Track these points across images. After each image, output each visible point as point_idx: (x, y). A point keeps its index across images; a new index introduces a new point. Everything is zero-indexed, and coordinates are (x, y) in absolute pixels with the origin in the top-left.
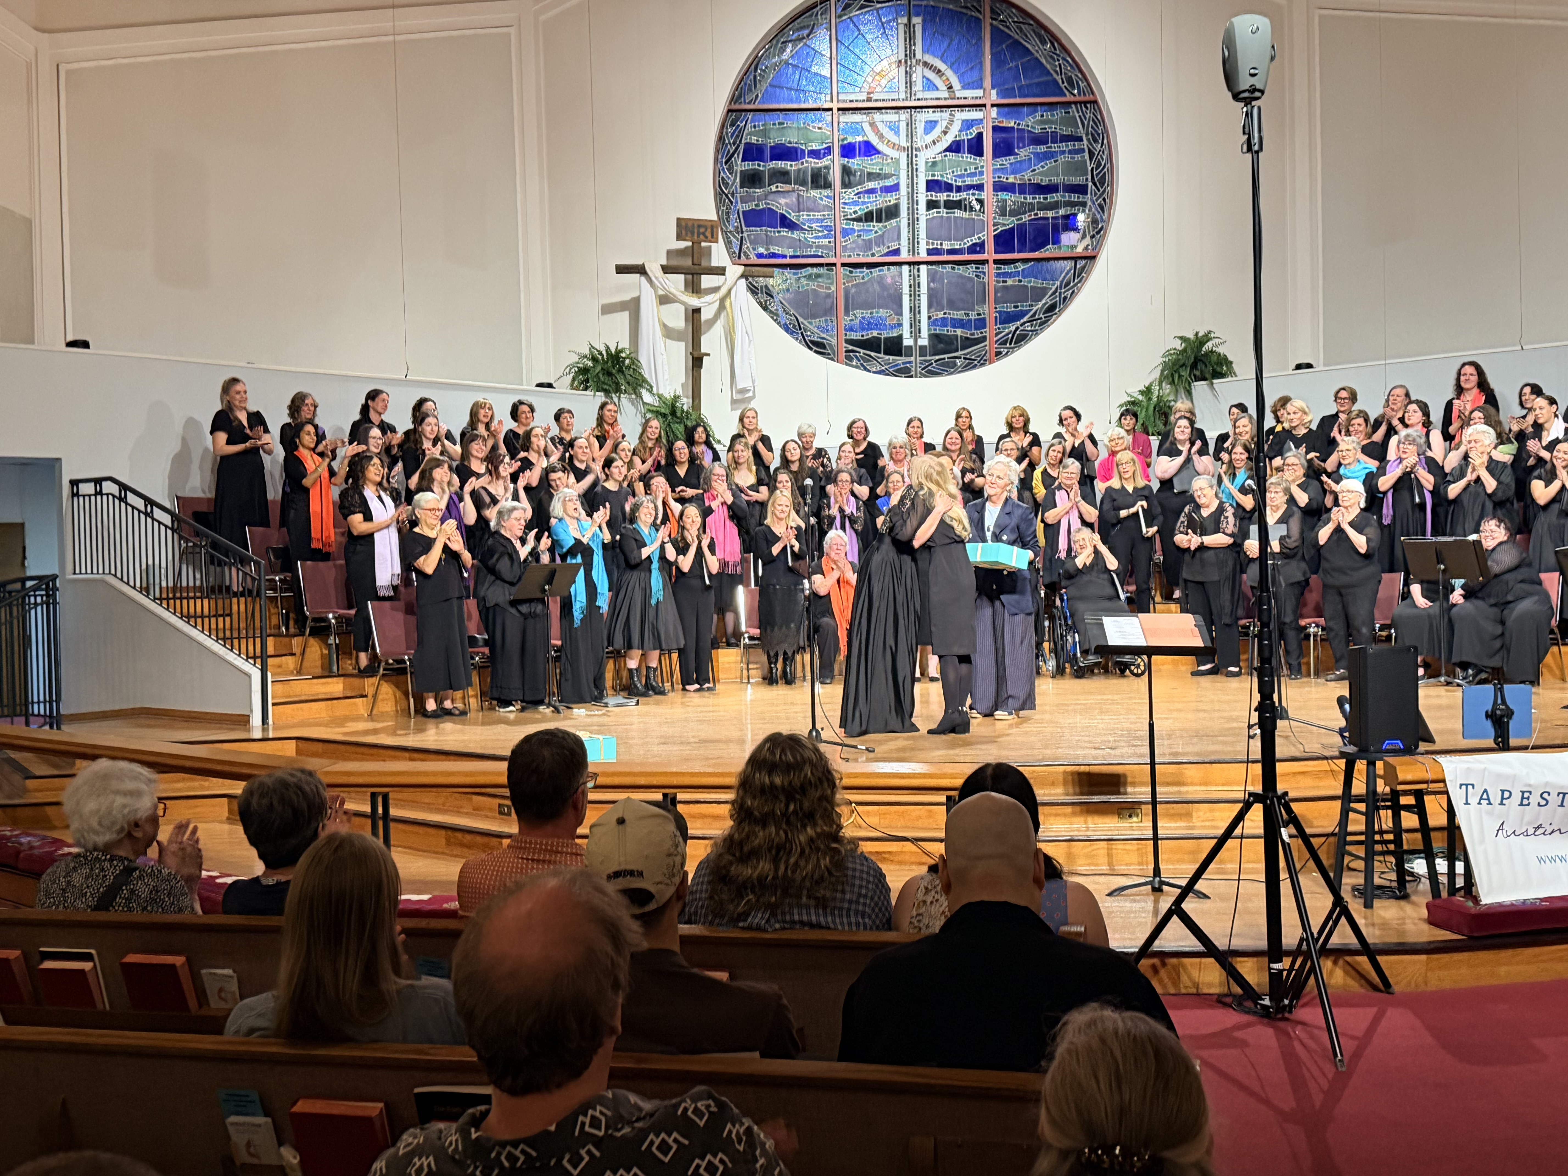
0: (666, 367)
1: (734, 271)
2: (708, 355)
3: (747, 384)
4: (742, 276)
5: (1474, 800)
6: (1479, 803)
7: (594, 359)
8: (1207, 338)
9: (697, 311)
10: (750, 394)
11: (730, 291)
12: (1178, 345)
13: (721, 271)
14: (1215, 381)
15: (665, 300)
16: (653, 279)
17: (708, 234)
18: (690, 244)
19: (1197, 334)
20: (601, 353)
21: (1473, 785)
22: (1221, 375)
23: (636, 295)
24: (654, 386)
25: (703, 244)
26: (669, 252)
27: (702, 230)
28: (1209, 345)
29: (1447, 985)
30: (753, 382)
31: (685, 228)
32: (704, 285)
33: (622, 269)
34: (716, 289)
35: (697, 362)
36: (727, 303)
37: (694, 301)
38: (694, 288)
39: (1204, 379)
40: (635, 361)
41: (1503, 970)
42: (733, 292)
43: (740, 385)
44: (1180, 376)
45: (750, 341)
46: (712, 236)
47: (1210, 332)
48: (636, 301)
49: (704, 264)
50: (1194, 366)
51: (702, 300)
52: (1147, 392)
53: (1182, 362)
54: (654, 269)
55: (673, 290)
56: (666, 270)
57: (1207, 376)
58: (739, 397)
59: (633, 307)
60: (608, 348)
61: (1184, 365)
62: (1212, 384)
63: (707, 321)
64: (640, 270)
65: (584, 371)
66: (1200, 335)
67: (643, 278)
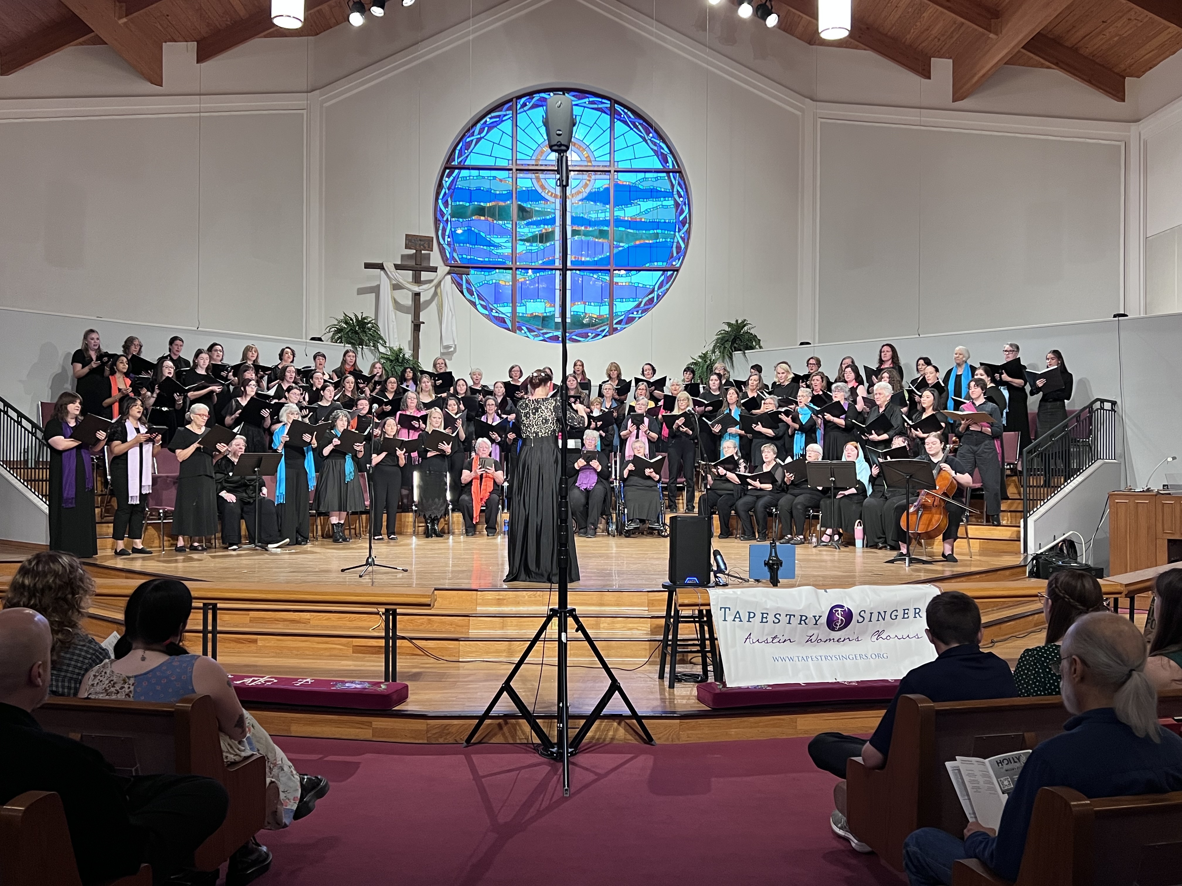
0: (395, 330)
1: (443, 269)
2: (423, 323)
3: (450, 343)
4: (449, 273)
5: (730, 618)
6: (734, 620)
7: (346, 323)
8: (743, 324)
9: (417, 295)
10: (452, 349)
11: (440, 282)
12: (727, 329)
13: (434, 270)
14: (746, 351)
15: (397, 287)
16: (389, 273)
17: (426, 245)
18: (415, 251)
19: (737, 321)
20: (351, 320)
21: (729, 608)
22: (752, 348)
23: (378, 283)
24: (387, 341)
25: (423, 252)
26: (403, 257)
27: (422, 243)
28: (746, 328)
29: (693, 740)
30: (454, 341)
31: (411, 241)
32: (423, 279)
33: (368, 266)
34: (430, 281)
35: (417, 327)
36: (439, 291)
37: (416, 289)
38: (417, 280)
39: (740, 350)
40: (376, 326)
41: (733, 731)
42: (442, 283)
43: (445, 344)
44: (725, 348)
45: (452, 315)
46: (429, 247)
47: (745, 320)
48: (378, 286)
49: (424, 264)
50: (734, 341)
51: (421, 287)
52: (704, 357)
53: (726, 339)
54: (389, 266)
55: (401, 280)
56: (397, 267)
57: (742, 347)
58: (445, 351)
59: (376, 290)
60: (356, 316)
61: (727, 340)
62: (744, 353)
63: (425, 302)
64: (381, 267)
65: (339, 331)
66: (739, 322)
67: (382, 272)
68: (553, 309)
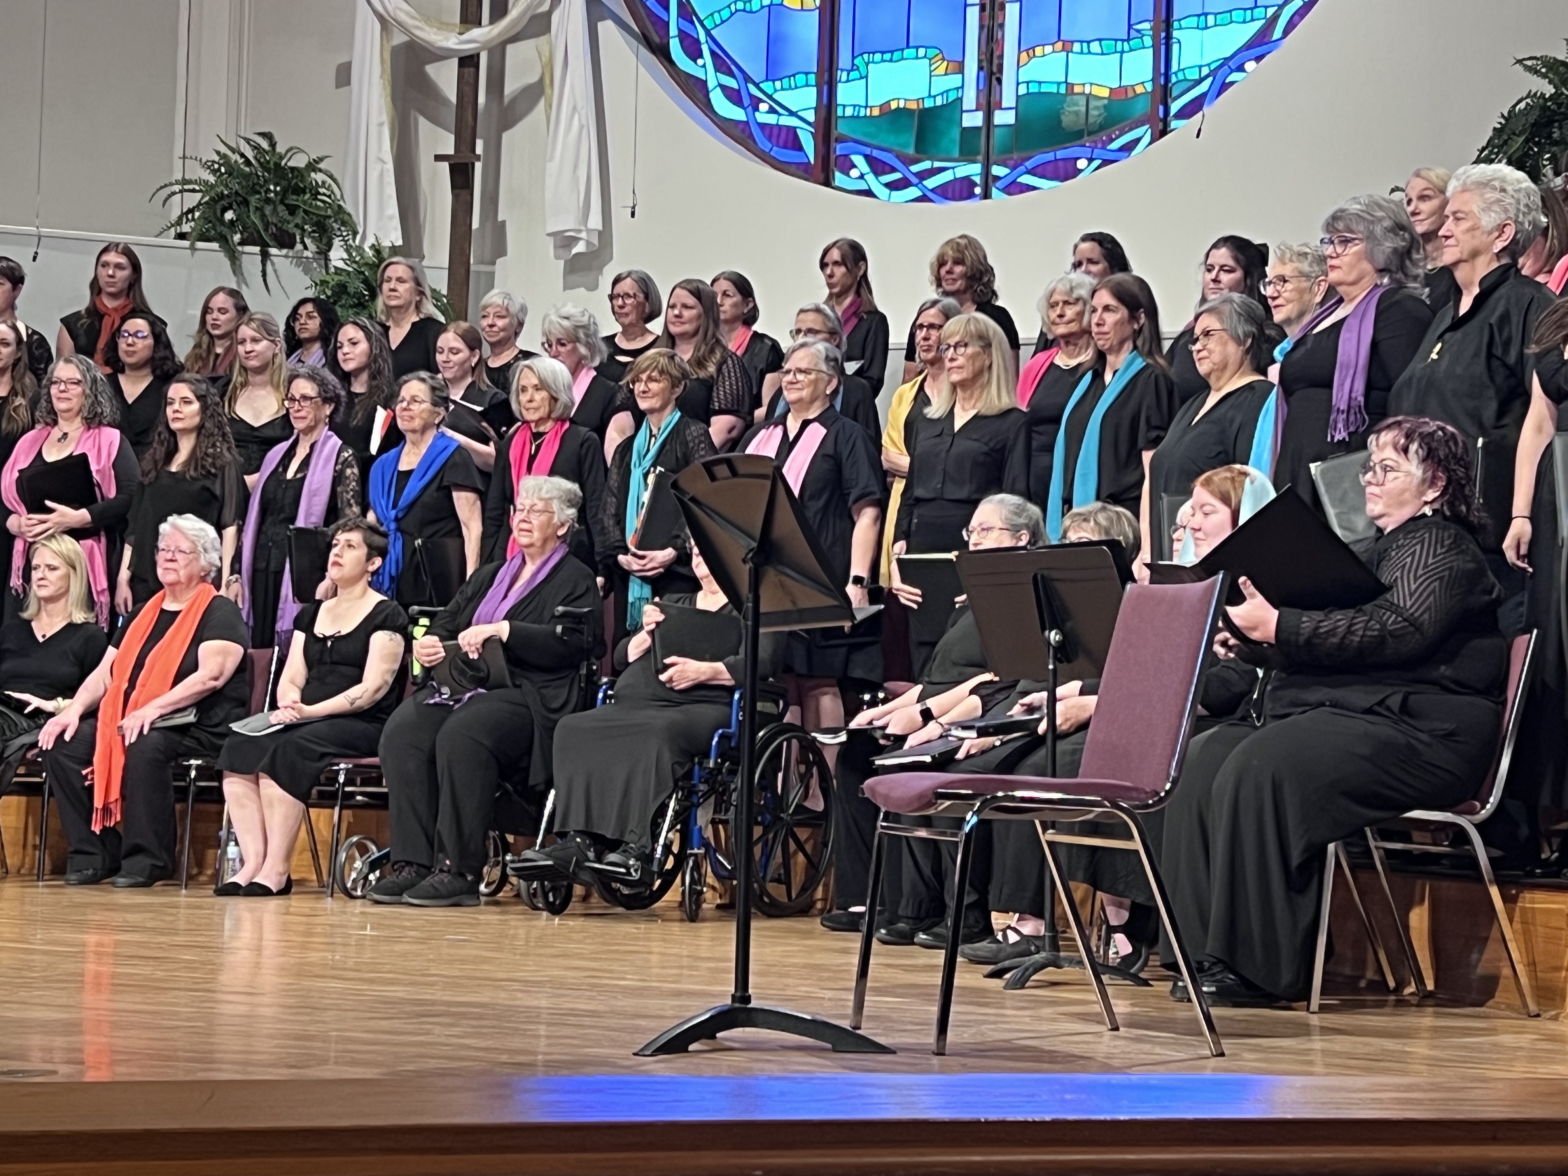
10: (581, 247)
35: (458, 174)
45: (583, 128)
68: (955, 80)
